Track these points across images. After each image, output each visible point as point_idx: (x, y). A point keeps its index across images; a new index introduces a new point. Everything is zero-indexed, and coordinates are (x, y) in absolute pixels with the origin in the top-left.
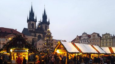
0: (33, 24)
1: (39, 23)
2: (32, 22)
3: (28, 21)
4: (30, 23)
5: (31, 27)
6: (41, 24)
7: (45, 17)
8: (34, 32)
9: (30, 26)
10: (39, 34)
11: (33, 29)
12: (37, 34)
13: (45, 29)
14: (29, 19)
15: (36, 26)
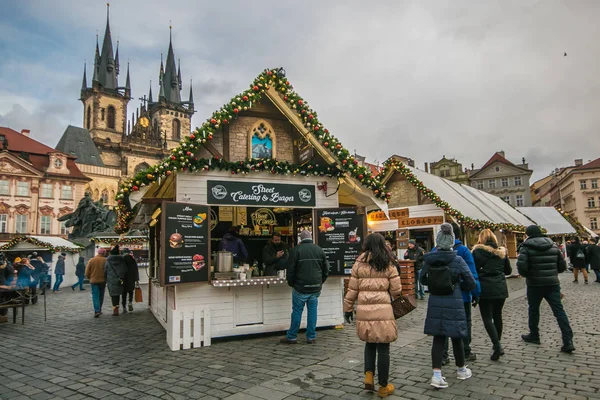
0: (112, 109)
1: (143, 108)
2: (105, 101)
3: (86, 93)
4: (96, 104)
5: (103, 125)
6: (151, 109)
7: (170, 78)
8: (117, 150)
9: (95, 120)
10: (140, 160)
11: (110, 135)
12: (134, 162)
13: (169, 135)
15: (129, 118)
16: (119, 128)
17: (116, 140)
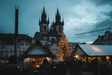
0: (45, 26)
1: (52, 25)
2: (44, 25)
3: (40, 24)
4: (42, 26)
5: (43, 30)
6: (54, 25)
7: (58, 17)
8: (47, 36)
9: (42, 29)
10: (52, 37)
11: (45, 32)
12: (51, 38)
13: (58, 30)
14: (41, 21)
15: (49, 28)
16: (47, 30)
17: (46, 33)
